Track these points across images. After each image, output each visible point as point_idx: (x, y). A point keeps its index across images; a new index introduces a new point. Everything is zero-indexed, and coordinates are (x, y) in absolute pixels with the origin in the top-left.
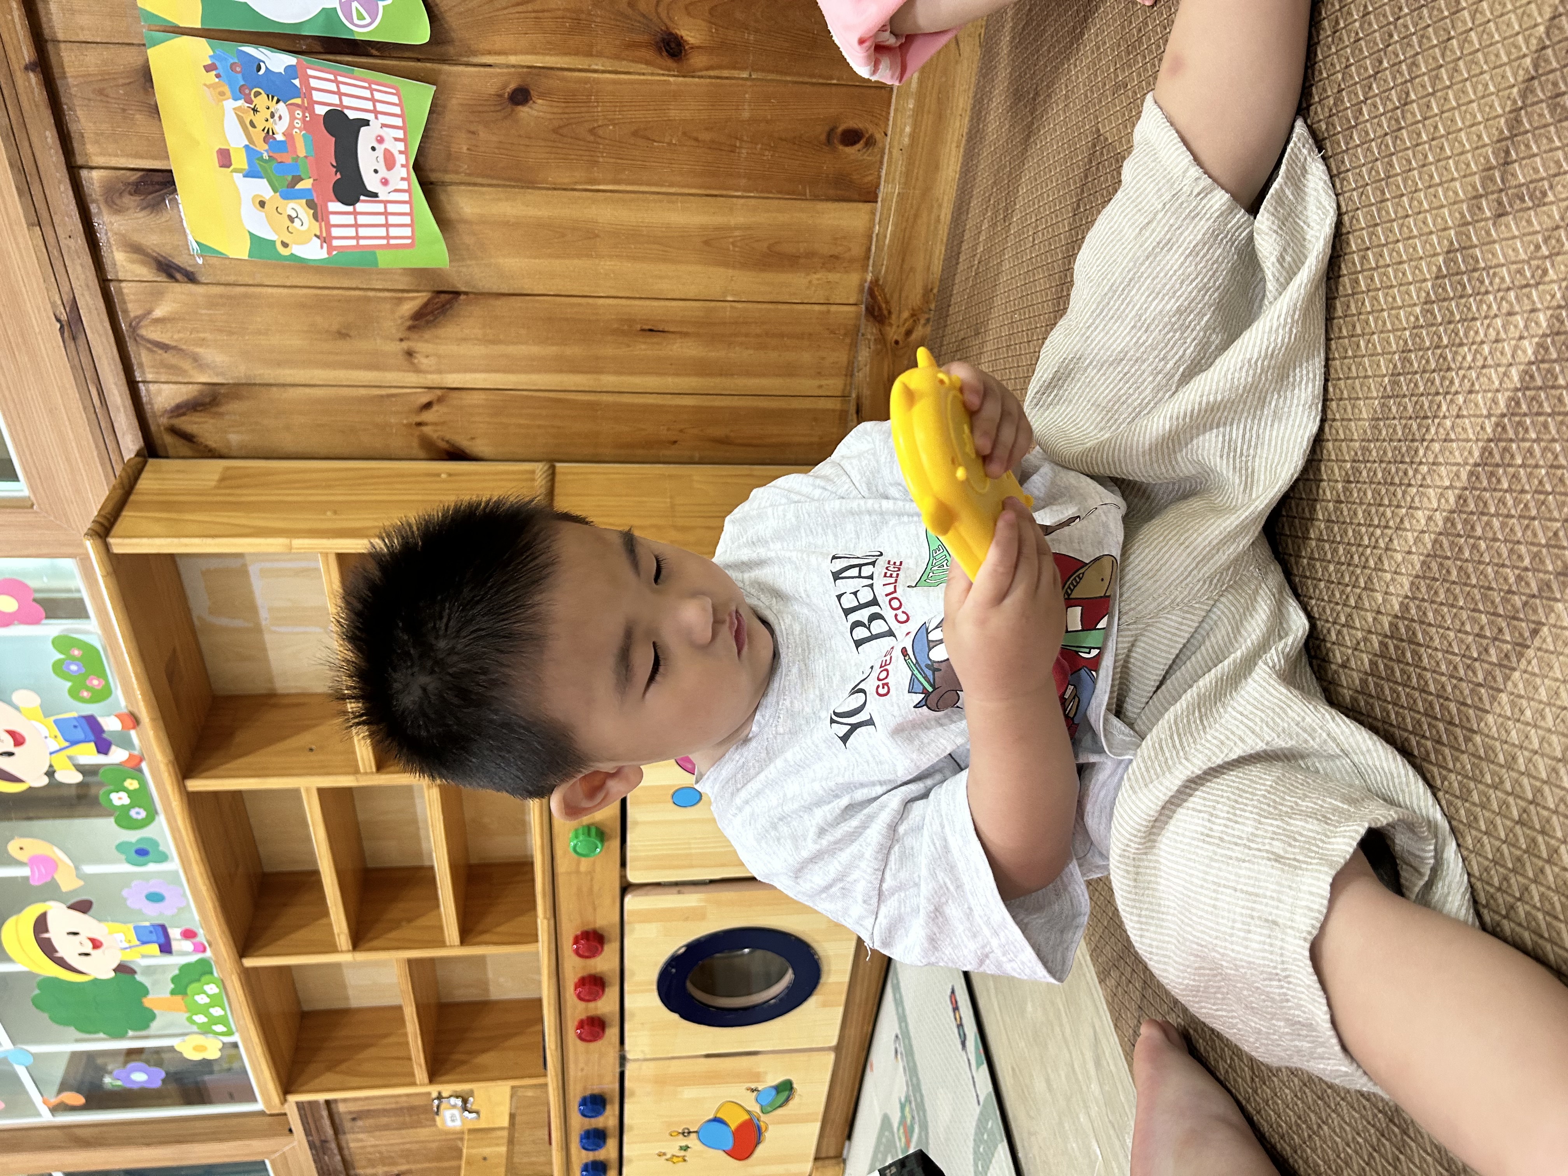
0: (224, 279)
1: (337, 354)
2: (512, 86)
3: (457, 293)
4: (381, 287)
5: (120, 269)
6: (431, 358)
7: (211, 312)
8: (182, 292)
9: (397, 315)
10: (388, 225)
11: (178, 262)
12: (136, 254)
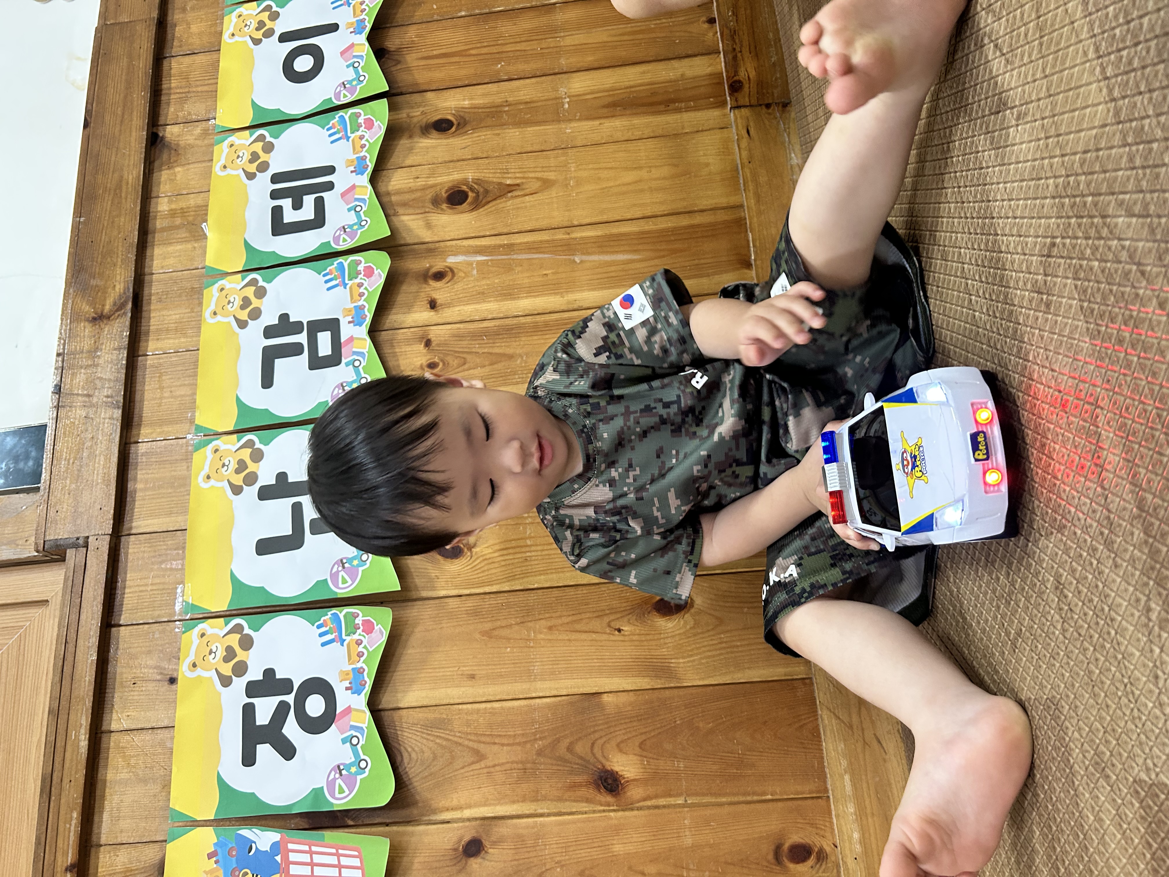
2: (467, 838)
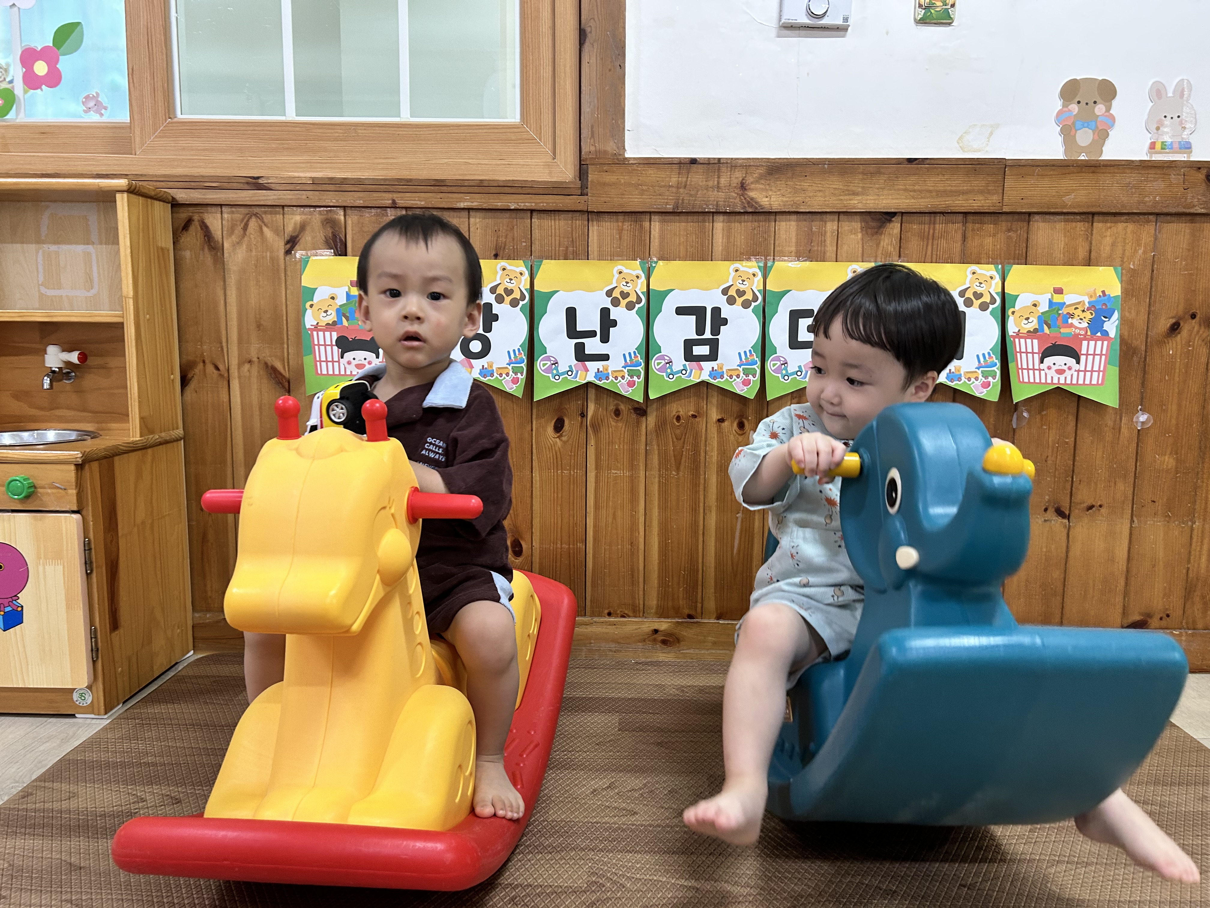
0: (289, 269)
1: (247, 321)
3: (289, 391)
4: (290, 351)
5: (291, 217)
6: (248, 373)
7: (268, 258)
8: (280, 247)
9: (273, 358)
10: (327, 361)
11: (297, 246)
12: (301, 227)
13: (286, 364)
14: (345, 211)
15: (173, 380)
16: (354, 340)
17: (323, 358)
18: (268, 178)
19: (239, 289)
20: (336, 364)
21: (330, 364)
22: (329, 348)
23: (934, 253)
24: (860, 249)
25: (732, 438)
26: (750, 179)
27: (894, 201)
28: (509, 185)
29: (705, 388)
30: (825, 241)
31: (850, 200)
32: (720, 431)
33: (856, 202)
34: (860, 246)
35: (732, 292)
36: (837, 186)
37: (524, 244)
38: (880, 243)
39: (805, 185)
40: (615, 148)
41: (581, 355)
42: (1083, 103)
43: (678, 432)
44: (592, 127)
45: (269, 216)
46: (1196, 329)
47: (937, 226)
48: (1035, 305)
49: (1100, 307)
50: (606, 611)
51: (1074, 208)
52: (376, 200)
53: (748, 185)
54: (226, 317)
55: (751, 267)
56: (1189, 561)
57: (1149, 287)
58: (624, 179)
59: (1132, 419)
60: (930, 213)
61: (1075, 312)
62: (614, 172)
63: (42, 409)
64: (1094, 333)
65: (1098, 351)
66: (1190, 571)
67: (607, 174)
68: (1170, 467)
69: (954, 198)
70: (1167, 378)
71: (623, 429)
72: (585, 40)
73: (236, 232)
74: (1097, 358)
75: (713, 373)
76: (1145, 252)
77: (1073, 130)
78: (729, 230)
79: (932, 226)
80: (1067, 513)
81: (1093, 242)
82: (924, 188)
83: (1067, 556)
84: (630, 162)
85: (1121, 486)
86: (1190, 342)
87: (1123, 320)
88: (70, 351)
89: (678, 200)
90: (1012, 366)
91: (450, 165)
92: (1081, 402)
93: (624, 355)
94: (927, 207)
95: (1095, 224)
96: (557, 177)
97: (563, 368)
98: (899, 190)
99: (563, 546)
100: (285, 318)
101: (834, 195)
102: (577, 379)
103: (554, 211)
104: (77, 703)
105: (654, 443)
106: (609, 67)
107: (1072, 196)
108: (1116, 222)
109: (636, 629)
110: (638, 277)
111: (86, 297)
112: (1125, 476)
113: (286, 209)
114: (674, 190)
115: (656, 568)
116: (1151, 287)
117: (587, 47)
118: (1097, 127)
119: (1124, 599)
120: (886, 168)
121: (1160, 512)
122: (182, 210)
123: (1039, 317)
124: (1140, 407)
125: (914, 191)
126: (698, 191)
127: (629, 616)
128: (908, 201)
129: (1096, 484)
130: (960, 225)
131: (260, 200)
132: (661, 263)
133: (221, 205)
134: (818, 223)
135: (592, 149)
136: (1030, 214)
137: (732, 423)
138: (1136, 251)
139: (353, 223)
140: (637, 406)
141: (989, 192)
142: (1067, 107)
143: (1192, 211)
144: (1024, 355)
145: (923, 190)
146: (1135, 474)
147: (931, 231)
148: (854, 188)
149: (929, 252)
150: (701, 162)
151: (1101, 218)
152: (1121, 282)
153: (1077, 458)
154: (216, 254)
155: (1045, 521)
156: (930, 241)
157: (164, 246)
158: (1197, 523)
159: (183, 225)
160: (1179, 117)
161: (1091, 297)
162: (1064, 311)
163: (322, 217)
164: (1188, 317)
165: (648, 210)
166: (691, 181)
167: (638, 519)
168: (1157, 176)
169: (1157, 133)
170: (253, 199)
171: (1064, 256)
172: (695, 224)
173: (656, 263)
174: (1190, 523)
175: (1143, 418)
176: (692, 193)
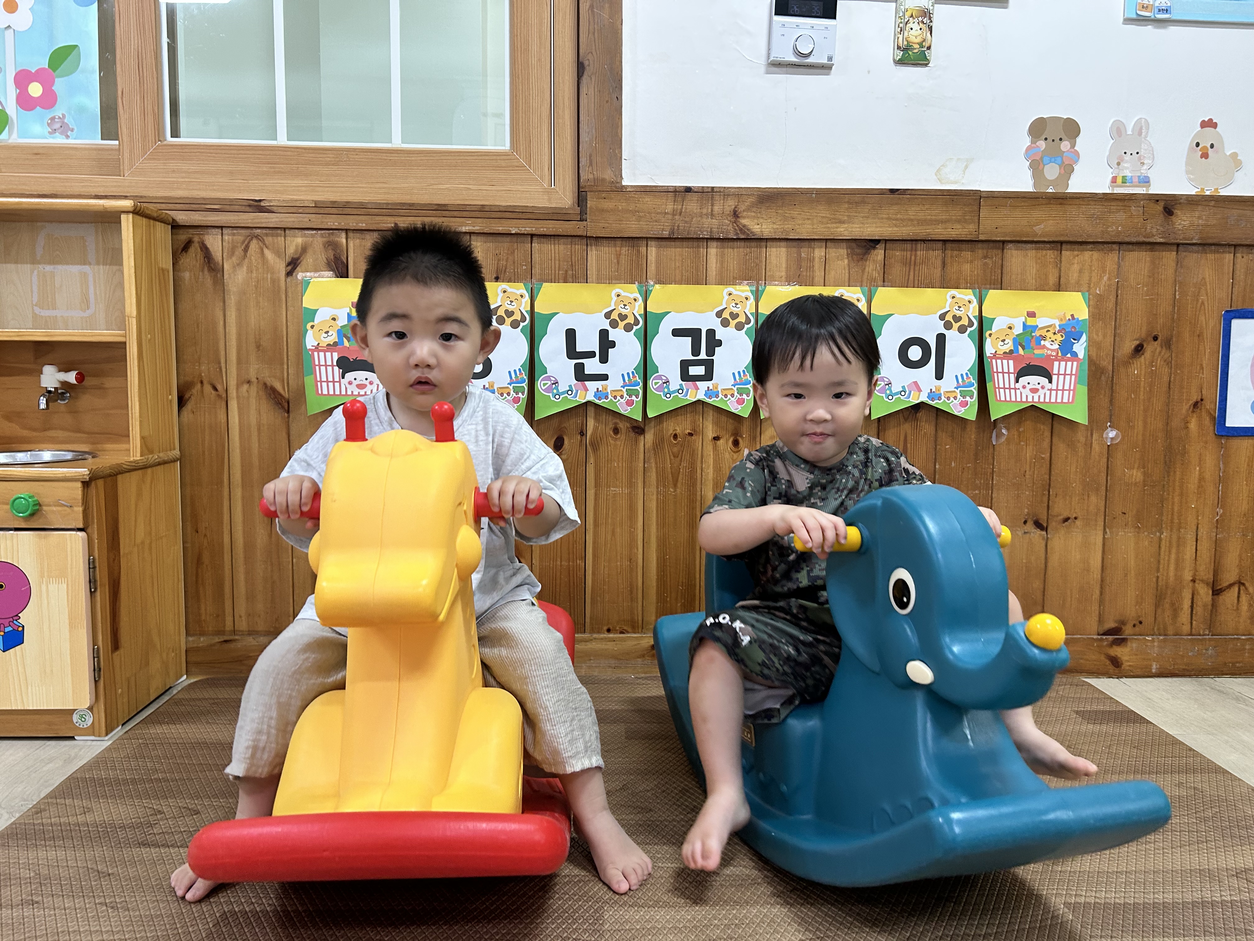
0: (290, 291)
1: (246, 342)
3: (288, 412)
4: (290, 372)
5: (292, 239)
6: (246, 394)
7: (269, 280)
8: (281, 268)
9: (273, 379)
10: (327, 382)
11: (298, 268)
12: (302, 248)
13: (286, 385)
14: (347, 234)
15: (171, 401)
16: (355, 360)
17: (324, 379)
18: (270, 201)
19: (239, 310)
20: (337, 385)
21: (331, 384)
22: (330, 369)
23: (916, 278)
24: (847, 275)
25: (727, 455)
26: (742, 208)
27: (878, 229)
28: (510, 210)
29: (701, 406)
30: (813, 266)
31: (837, 228)
32: (715, 448)
33: (842, 230)
34: (847, 271)
35: (726, 315)
36: (824, 215)
37: (524, 267)
38: (865, 269)
39: (795, 213)
40: (613, 176)
41: (580, 375)
42: (1050, 140)
43: (675, 450)
44: (590, 156)
45: (270, 239)
46: (1158, 350)
47: (918, 253)
48: (1010, 328)
49: (1069, 330)
50: (605, 628)
51: (1044, 237)
52: (378, 223)
53: (740, 213)
54: (225, 337)
55: (744, 290)
56: (1158, 570)
57: (1114, 311)
58: (622, 205)
59: (1102, 437)
60: (912, 240)
61: (1046, 334)
62: (612, 199)
63: (35, 430)
64: (1064, 354)
65: (1068, 372)
66: (1160, 579)
67: (605, 200)
68: (1138, 481)
69: (933, 226)
70: (1133, 396)
71: (622, 447)
72: (583, 73)
73: (237, 253)
74: (1068, 377)
75: (709, 393)
76: (1109, 279)
77: (1041, 165)
78: (723, 255)
79: (914, 253)
80: (1045, 525)
81: (1062, 269)
82: (905, 217)
83: (1046, 566)
84: (628, 190)
85: (1093, 499)
86: (1153, 362)
87: (1090, 340)
88: (67, 370)
89: (674, 226)
90: (989, 386)
91: (450, 190)
92: (1055, 418)
93: (623, 375)
94: (909, 235)
95: (1063, 252)
96: (556, 203)
97: (563, 388)
98: (882, 218)
99: (563, 563)
100: (285, 339)
101: (822, 223)
102: (577, 398)
103: (554, 236)
104: (77, 725)
105: (653, 460)
106: (607, 99)
107: (1042, 226)
108: (1083, 250)
109: (635, 645)
110: (635, 300)
111: (81, 318)
112: (1097, 490)
113: (287, 232)
114: (670, 217)
115: (655, 584)
116: (1116, 311)
117: (585, 80)
118: (1063, 162)
119: (1100, 606)
120: (870, 197)
121: (1130, 523)
122: (181, 231)
123: (1014, 340)
124: (1109, 424)
125: (897, 220)
126: (692, 218)
127: (628, 632)
128: (890, 229)
129: (1071, 497)
130: (940, 252)
131: (262, 223)
132: (657, 286)
133: (222, 227)
134: (805, 250)
135: (591, 176)
136: (1004, 242)
137: (727, 441)
138: (1101, 278)
139: (354, 246)
140: (635, 424)
141: (966, 221)
142: (1035, 143)
143: (1151, 240)
144: (1000, 375)
145: (905, 219)
146: (1107, 487)
147: (913, 258)
148: (840, 217)
149: (911, 277)
150: (696, 190)
151: (1069, 246)
152: (1089, 307)
153: (1053, 473)
154: (216, 276)
155: (1025, 533)
156: (912, 267)
157: (164, 266)
158: (1164, 534)
159: (182, 246)
160: (1138, 153)
161: (1061, 320)
162: (1037, 333)
163: (325, 239)
164: (1150, 339)
165: (644, 236)
166: (686, 209)
167: (637, 535)
168: (1119, 208)
169: (1118, 168)
170: (255, 221)
171: (1036, 281)
172: (689, 250)
173: (653, 286)
174: (1158, 534)
175: (1112, 434)
176: (687, 219)
